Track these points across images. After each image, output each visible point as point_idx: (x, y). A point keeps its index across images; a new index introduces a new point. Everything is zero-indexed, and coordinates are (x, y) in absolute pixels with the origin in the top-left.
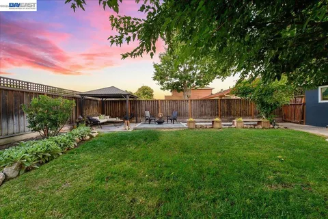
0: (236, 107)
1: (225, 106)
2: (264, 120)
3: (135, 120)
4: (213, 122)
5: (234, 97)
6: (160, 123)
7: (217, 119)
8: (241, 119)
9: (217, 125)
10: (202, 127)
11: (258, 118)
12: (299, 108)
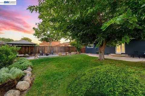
0: (71, 49)
1: (68, 48)
2: (78, 52)
3: (33, 55)
4: (66, 54)
5: (70, 46)
6: (47, 55)
7: (67, 53)
8: (73, 52)
9: (67, 54)
10: (63, 55)
11: (76, 52)
12: (84, 49)
